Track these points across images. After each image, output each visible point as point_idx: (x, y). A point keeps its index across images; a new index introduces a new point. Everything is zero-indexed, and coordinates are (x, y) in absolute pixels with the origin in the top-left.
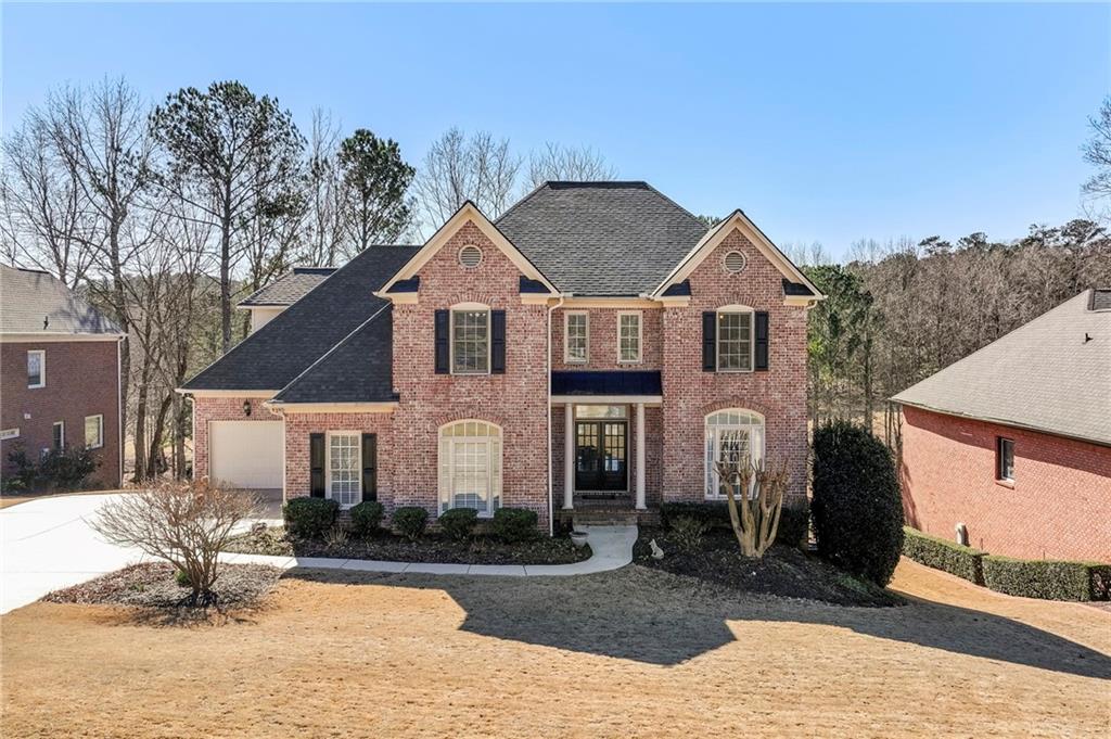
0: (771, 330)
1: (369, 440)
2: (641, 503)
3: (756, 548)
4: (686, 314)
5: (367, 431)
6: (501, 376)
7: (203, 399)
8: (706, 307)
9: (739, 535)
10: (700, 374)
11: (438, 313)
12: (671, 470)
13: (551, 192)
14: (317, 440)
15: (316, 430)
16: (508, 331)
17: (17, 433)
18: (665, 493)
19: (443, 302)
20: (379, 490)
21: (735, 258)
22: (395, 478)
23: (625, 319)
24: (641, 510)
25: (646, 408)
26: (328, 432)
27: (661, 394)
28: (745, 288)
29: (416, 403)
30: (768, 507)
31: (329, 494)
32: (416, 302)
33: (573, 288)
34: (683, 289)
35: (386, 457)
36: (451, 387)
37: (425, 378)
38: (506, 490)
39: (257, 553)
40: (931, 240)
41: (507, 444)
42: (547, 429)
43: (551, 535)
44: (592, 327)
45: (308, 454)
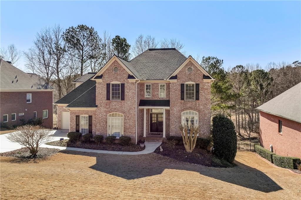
0: (200, 89)
1: (90, 117)
2: (164, 136)
3: (190, 149)
4: (176, 84)
5: (90, 115)
6: (123, 101)
7: (60, 106)
8: (182, 82)
9: (185, 146)
10: (180, 101)
11: (107, 84)
12: (172, 127)
13: (149, 51)
14: (78, 117)
15: (77, 114)
16: (125, 89)
17: (24, 114)
18: (170, 134)
19: (109, 81)
20: (93, 130)
21: (190, 69)
22: (96, 127)
23: (161, 86)
24: (164, 138)
25: (166, 110)
26: (80, 115)
27: (170, 106)
28: (193, 77)
29: (102, 108)
30: (192, 138)
31: (80, 131)
32: (102, 81)
33: (147, 78)
34: (175, 77)
35: (94, 122)
36: (111, 104)
37: (104, 101)
38: (124, 131)
39: (58, 146)
40: (296, 62)
41: (125, 119)
42: (135, 115)
43: (136, 144)
44: (152, 88)
45: (75, 121)
